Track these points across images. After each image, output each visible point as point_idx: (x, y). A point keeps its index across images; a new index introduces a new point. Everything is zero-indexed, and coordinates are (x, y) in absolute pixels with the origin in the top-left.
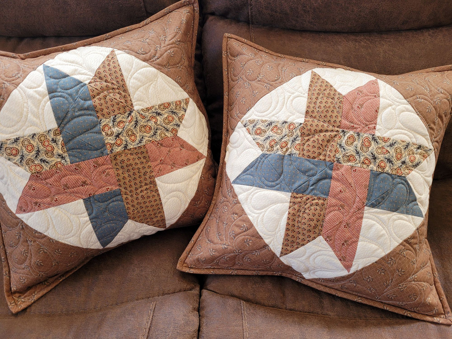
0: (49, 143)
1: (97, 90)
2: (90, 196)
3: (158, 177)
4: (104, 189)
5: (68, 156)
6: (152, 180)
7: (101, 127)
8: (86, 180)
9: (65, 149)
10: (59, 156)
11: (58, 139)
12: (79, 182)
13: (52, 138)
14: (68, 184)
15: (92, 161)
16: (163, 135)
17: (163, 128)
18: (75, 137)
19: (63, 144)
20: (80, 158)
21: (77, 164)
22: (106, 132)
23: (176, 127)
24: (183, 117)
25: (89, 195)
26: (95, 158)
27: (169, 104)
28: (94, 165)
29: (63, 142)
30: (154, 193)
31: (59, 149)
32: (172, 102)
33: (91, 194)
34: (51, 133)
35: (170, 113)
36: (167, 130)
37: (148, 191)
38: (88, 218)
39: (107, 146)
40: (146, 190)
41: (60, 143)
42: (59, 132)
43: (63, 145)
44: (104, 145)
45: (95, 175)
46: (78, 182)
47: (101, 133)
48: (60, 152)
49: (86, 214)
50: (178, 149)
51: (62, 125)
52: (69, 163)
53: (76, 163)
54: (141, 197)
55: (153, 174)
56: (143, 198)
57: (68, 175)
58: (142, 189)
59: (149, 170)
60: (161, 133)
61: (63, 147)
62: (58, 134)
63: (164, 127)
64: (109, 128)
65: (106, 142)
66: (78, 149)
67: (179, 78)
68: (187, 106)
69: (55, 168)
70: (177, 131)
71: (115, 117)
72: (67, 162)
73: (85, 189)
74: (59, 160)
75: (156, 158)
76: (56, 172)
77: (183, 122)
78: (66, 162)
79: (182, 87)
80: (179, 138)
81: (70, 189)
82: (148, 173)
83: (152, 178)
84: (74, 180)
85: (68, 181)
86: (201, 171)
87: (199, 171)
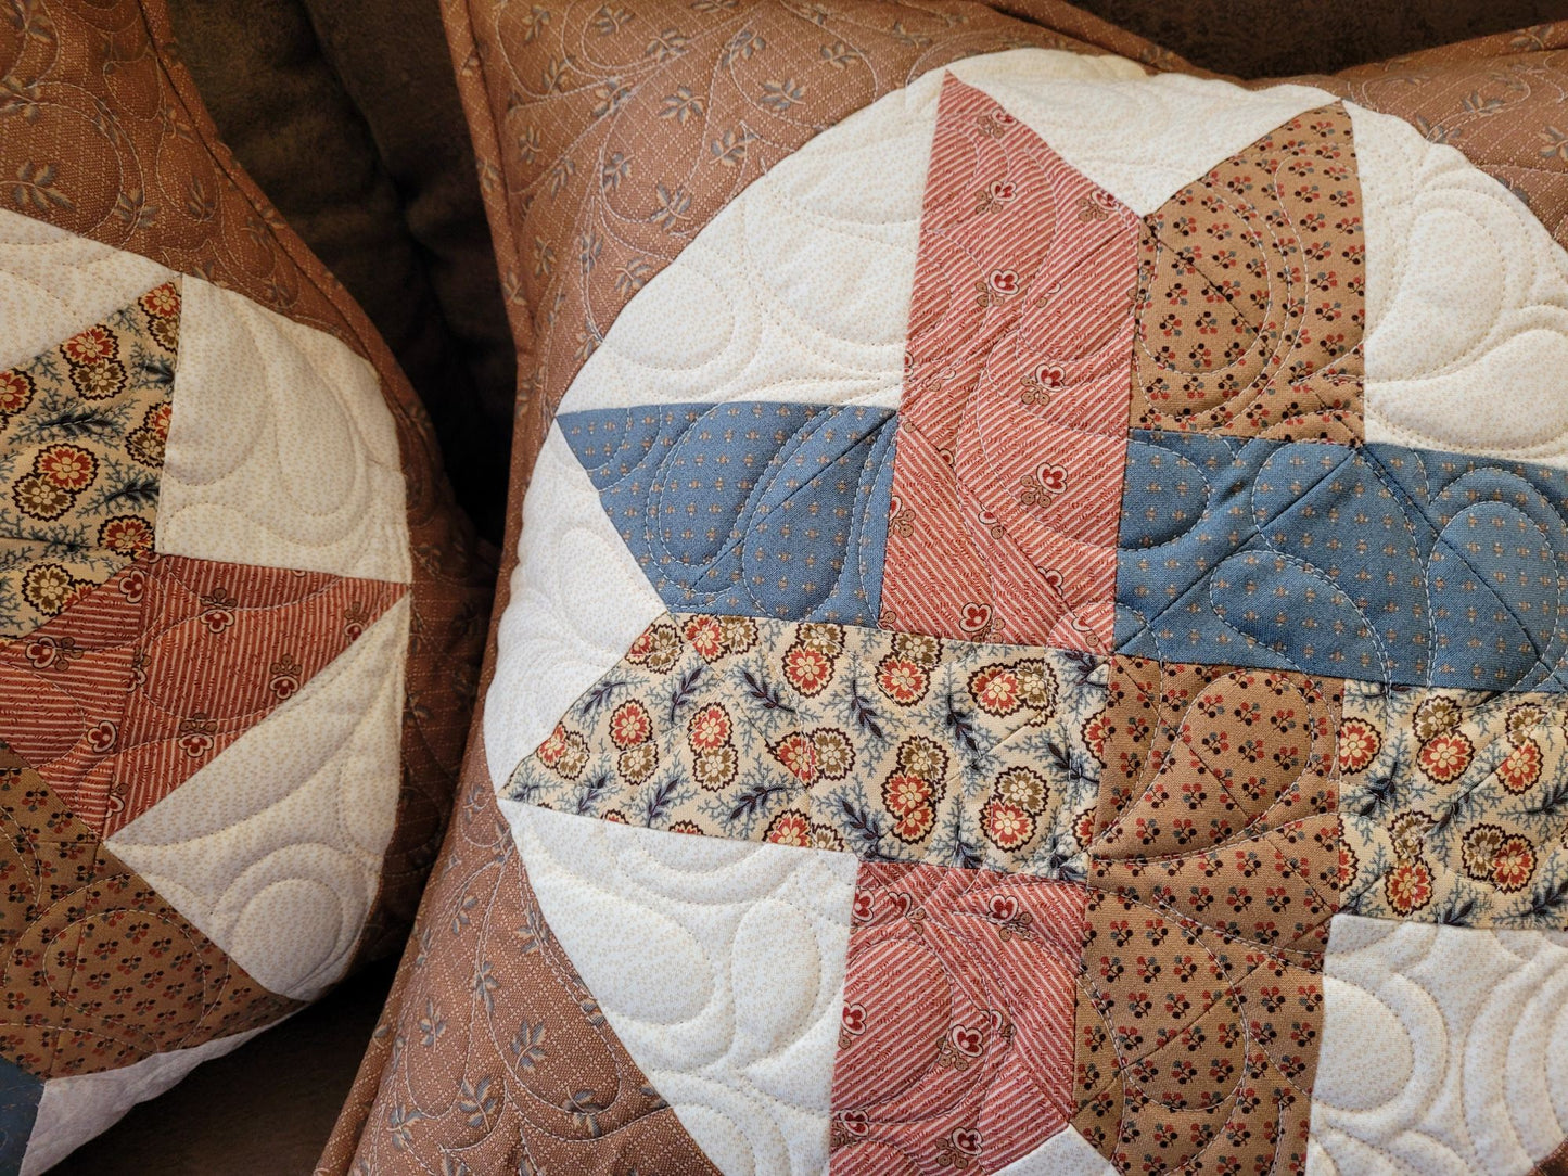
3: (124, 831)
6: (85, 859)
16: (50, 589)
17: (39, 547)
23: (126, 507)
24: (162, 422)
27: (17, 383)
30: (132, 916)
32: (38, 359)
35: (53, 436)
36: (72, 547)
37: (89, 919)
40: (71, 920)
50: (195, 625)
54: (61, 964)
55: (83, 823)
56: (72, 964)
58: (44, 922)
59: (39, 818)
60: (37, 580)
63: (42, 539)
67: (42, 174)
68: (171, 341)
70: (146, 529)
75: (56, 734)
77: (172, 453)
79: (84, 228)
80: (179, 565)
82: (40, 836)
83: (82, 850)
86: (401, 679)
87: (387, 684)
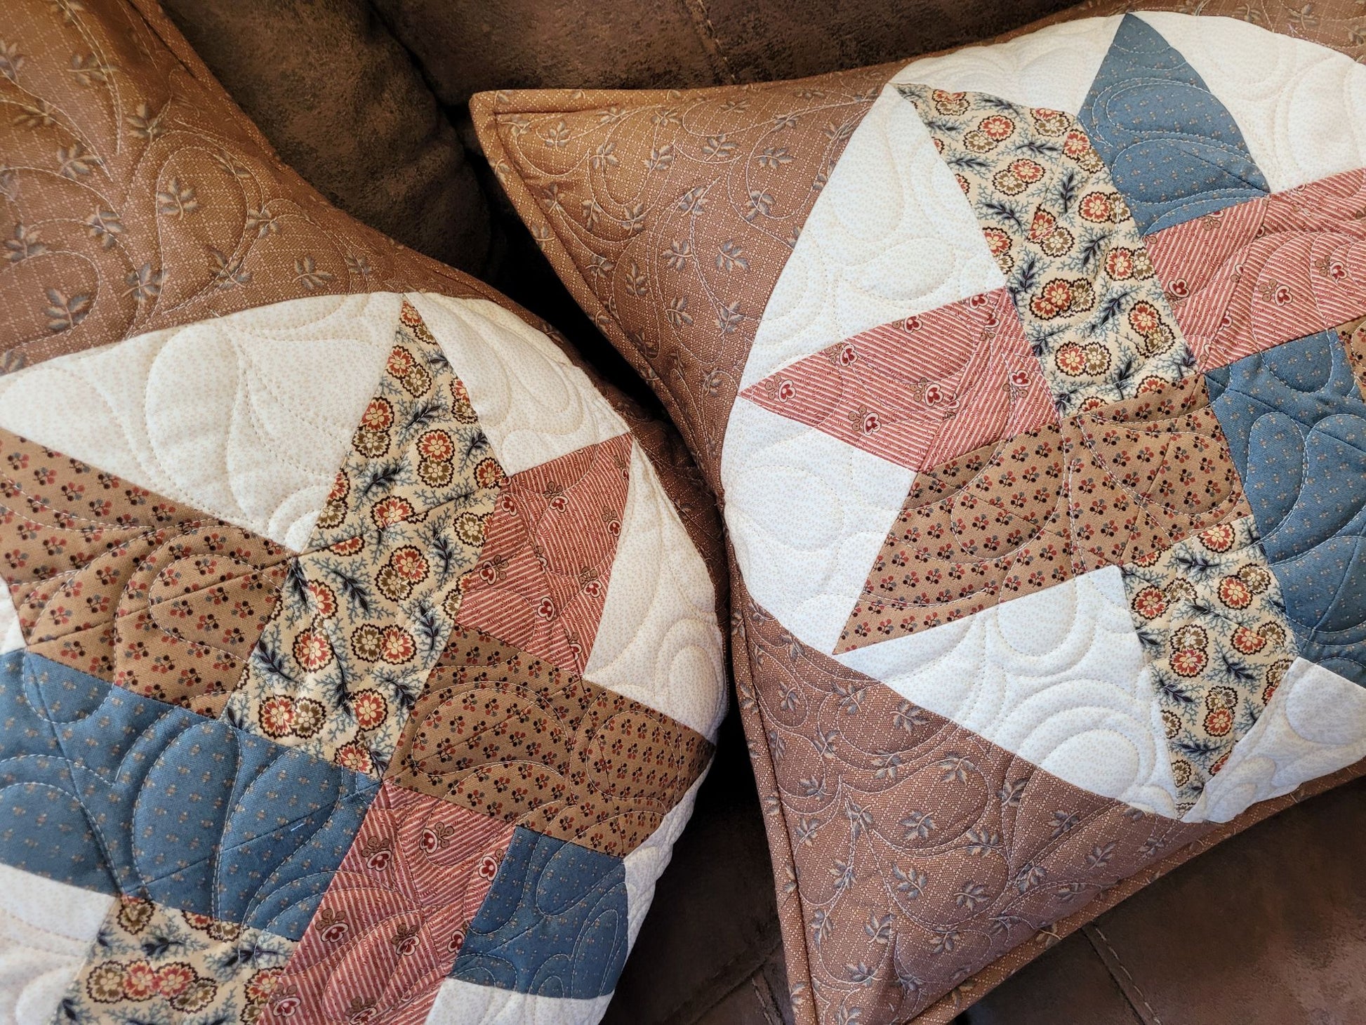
0: (151, 971)
1: (87, 626)
2: (459, 946)
3: (589, 663)
4: (478, 878)
5: (257, 931)
6: (580, 693)
7: (260, 732)
8: (398, 926)
9: (224, 924)
10: (232, 961)
11: (163, 927)
12: (385, 951)
13: (138, 945)
14: (358, 997)
15: (354, 856)
16: (472, 529)
17: (451, 505)
18: (213, 857)
19: (198, 920)
20: (306, 893)
21: (318, 922)
22: (294, 731)
23: (478, 456)
24: (462, 391)
25: (453, 946)
26: (353, 838)
27: (381, 406)
28: (374, 862)
29: (189, 915)
30: (619, 719)
31: (204, 947)
32: (381, 384)
33: (457, 937)
34: (115, 937)
35: (416, 431)
36: (466, 496)
37: (599, 733)
38: (515, 998)
39: (347, 763)
40: (590, 739)
41: (184, 929)
42: (139, 907)
43: (202, 921)
44: (334, 772)
45: (409, 879)
46: (381, 959)
47: (280, 751)
48: (221, 949)
49: (498, 994)
50: (551, 514)
51: (120, 874)
52: (289, 944)
53: (313, 921)
54: (599, 771)
55: (566, 672)
56: (604, 768)
57: (329, 975)
58: (577, 748)
59: (544, 679)
60: (462, 527)
61: (208, 928)
62: (142, 912)
63: (450, 500)
64: (286, 705)
65: (329, 755)
66: (265, 875)
67: (307, 264)
68: (431, 337)
69: (262, 1006)
70: (494, 464)
71: (263, 647)
72: (281, 951)
73: (425, 949)
74: (247, 972)
75: (524, 621)
76: (279, 1010)
77: (478, 408)
78: (275, 953)
79: (346, 289)
80: (522, 479)
81: (379, 995)
82: (550, 691)
83: (575, 688)
84: (362, 967)
85: (349, 992)
86: (663, 493)
87: (659, 499)
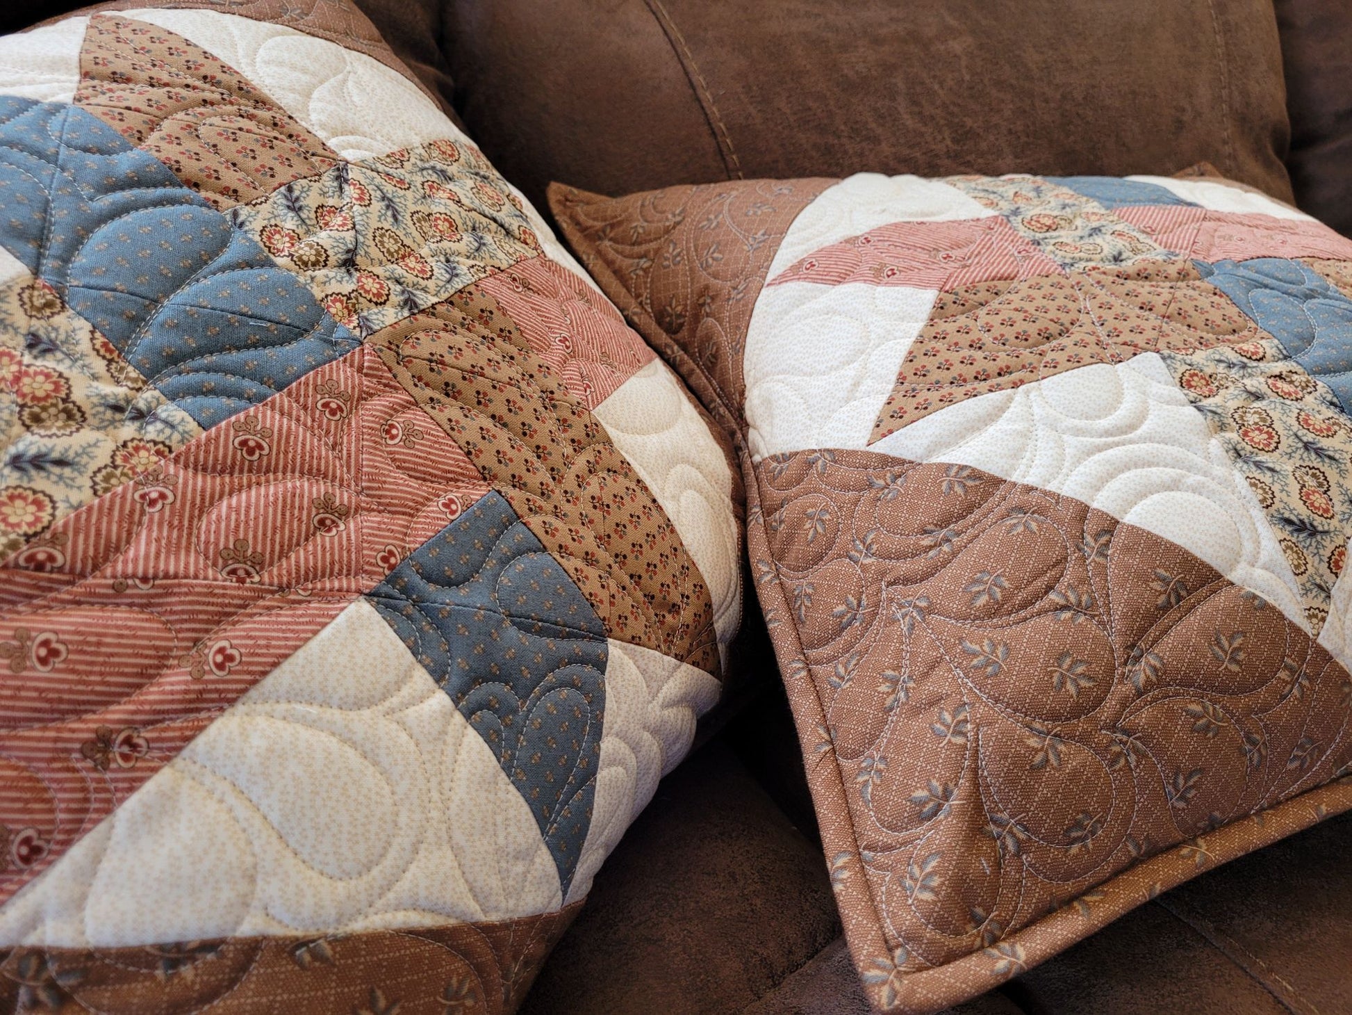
0: (20, 363)
1: (138, 110)
2: (392, 567)
3: (600, 408)
4: (435, 507)
5: (163, 398)
6: (587, 421)
7: (257, 238)
8: (326, 493)
9: (130, 368)
10: (117, 408)
11: (62, 331)
12: (301, 508)
13: (23, 331)
14: (246, 540)
15: (307, 384)
17: (494, 224)
18: (155, 301)
19: (104, 345)
20: (236, 393)
21: (238, 421)
22: (292, 256)
23: (524, 223)
25: (385, 560)
26: (313, 368)
27: (451, 147)
28: (326, 405)
29: (98, 335)
30: (623, 480)
31: (95, 377)
32: (456, 140)
33: (391, 553)
36: (508, 233)
37: (601, 474)
38: (440, 700)
39: (333, 310)
40: (591, 472)
41: (85, 345)
42: (50, 297)
43: (108, 350)
44: (317, 309)
45: (358, 450)
46: (292, 515)
47: (267, 263)
48: (110, 390)
49: (421, 678)
51: (49, 264)
52: (192, 425)
53: (233, 419)
54: (595, 508)
56: (601, 509)
57: (221, 497)
58: (575, 469)
60: (499, 241)
61: (110, 361)
62: (49, 305)
63: (494, 221)
64: (292, 238)
65: (318, 293)
66: (200, 352)
69: (123, 479)
70: (536, 241)
71: (290, 189)
72: (180, 428)
73: (349, 539)
74: (128, 430)
76: (143, 497)
78: (172, 427)
81: (271, 564)
82: (556, 396)
83: (583, 413)
84: (266, 506)
85: (237, 526)
